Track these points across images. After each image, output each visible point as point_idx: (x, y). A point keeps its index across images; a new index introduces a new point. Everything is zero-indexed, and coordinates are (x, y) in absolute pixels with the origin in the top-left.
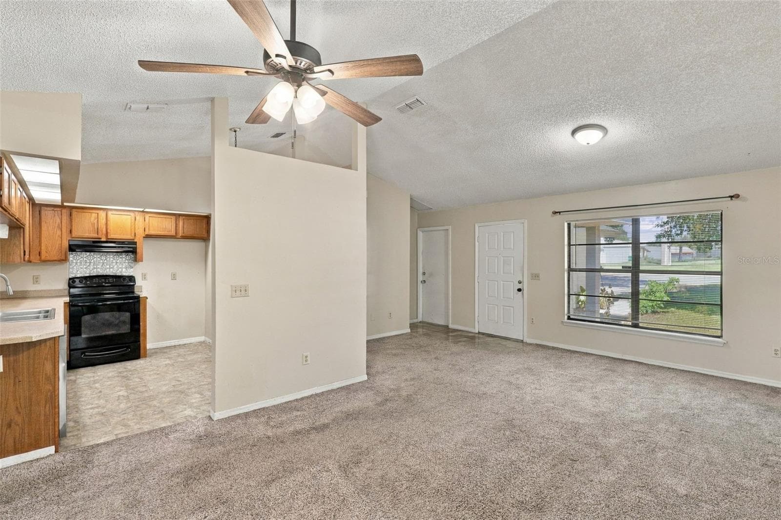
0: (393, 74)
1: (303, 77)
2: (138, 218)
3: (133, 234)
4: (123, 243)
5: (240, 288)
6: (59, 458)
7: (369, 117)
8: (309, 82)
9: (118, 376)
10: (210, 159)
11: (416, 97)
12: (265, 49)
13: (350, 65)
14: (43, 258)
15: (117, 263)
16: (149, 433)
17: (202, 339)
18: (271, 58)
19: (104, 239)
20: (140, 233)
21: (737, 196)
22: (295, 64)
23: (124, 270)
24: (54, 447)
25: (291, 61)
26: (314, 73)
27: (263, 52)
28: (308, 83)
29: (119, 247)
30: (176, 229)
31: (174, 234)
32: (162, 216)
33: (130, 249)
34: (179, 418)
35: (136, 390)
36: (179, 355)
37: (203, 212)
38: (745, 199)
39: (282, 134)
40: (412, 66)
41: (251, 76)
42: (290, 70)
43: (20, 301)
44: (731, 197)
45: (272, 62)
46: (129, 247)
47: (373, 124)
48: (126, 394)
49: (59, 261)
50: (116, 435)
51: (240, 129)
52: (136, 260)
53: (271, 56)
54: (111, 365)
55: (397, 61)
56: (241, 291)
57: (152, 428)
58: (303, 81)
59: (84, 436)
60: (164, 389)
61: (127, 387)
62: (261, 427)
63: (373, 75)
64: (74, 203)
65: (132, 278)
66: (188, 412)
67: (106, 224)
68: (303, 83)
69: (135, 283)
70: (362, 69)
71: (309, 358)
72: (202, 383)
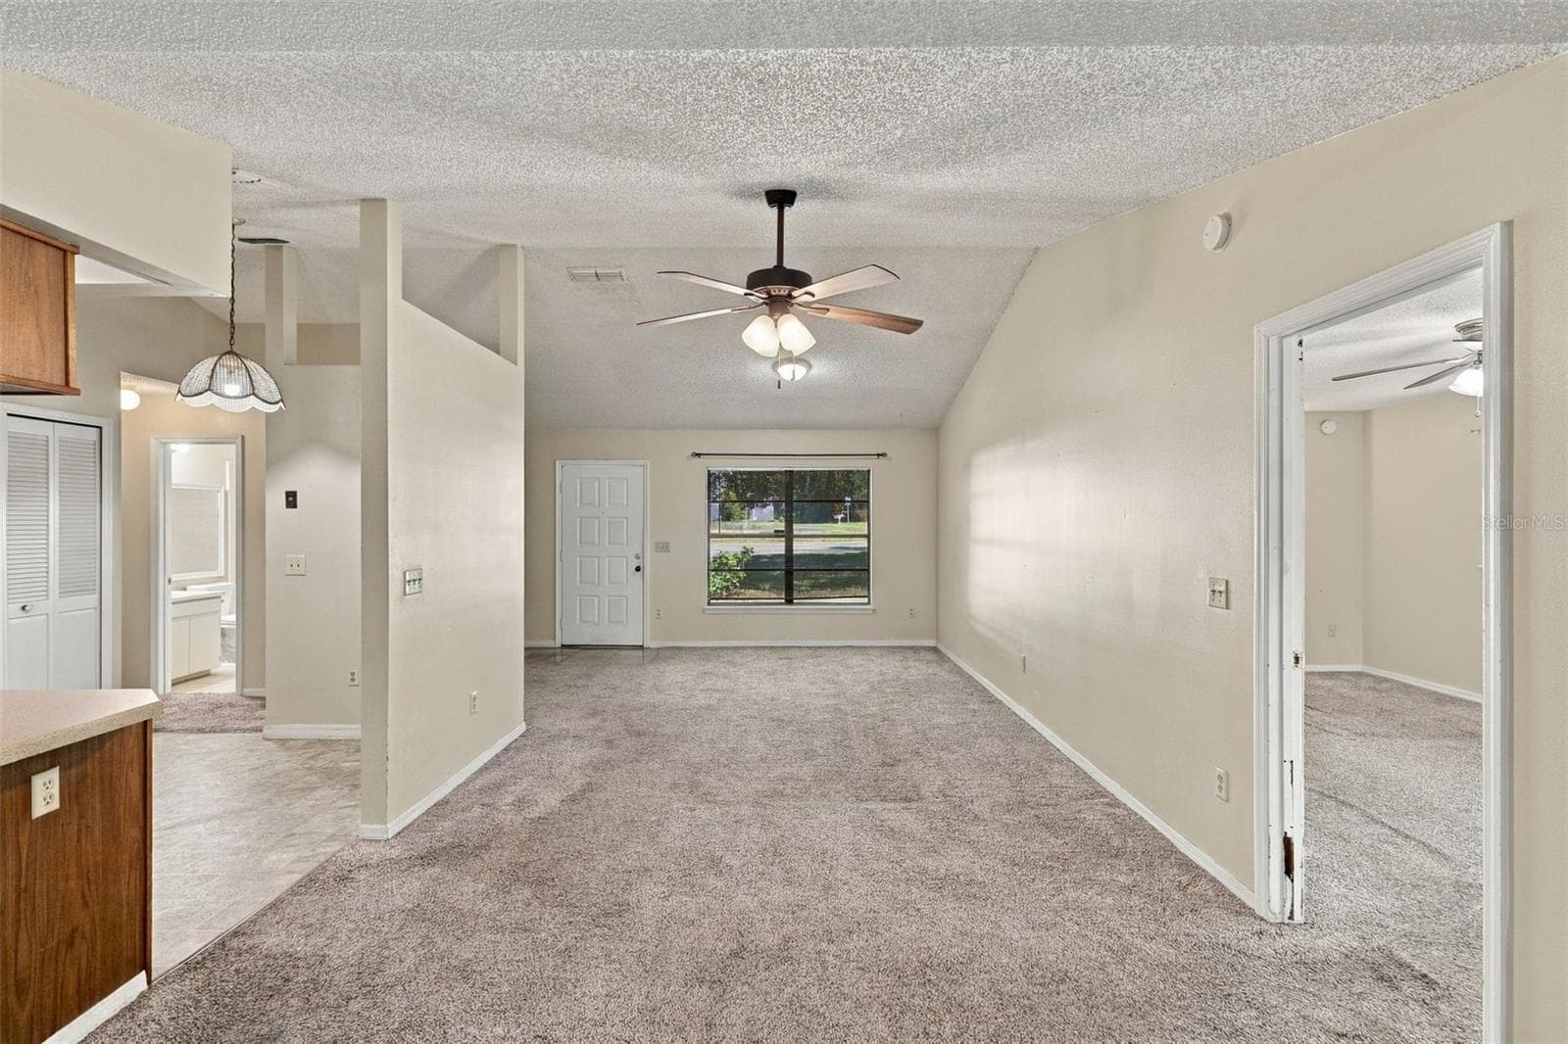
11: (622, 270)
21: (883, 455)
24: (144, 972)
38: (890, 459)
44: (878, 455)
56: (414, 582)
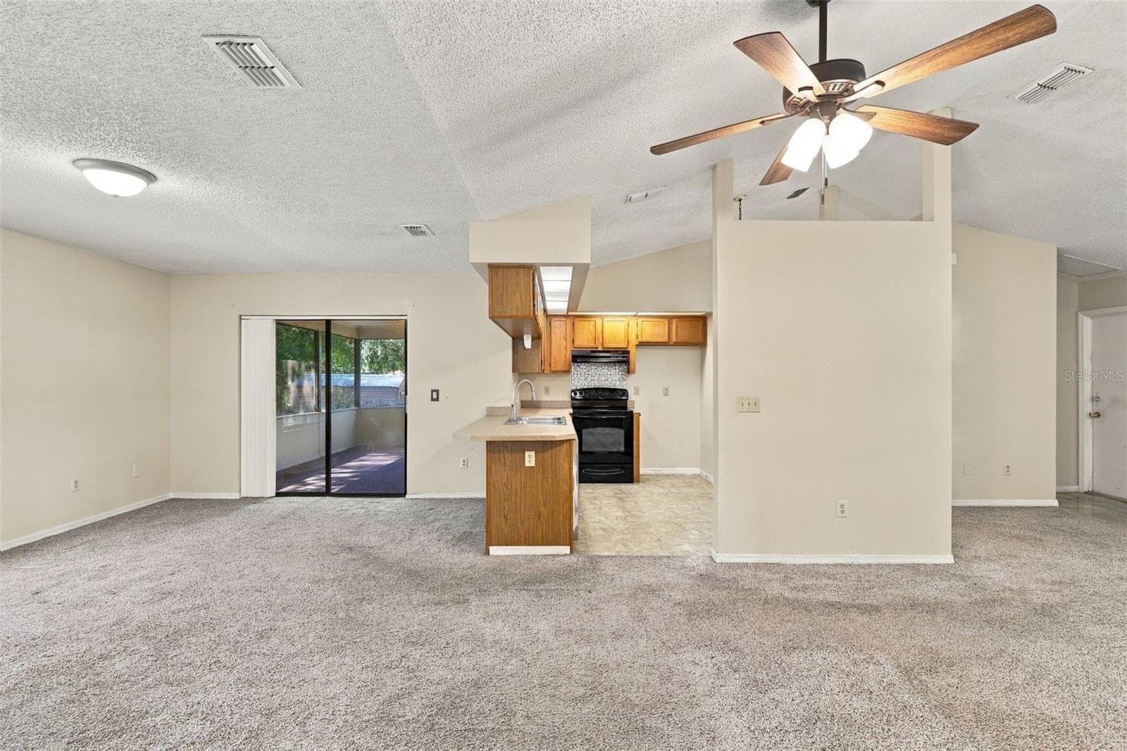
0: (993, 49)
1: (837, 104)
2: (631, 324)
3: (626, 343)
4: (617, 351)
5: (748, 402)
6: (574, 558)
7: (955, 129)
8: (847, 108)
9: (614, 497)
10: (709, 243)
11: (1063, 65)
12: (784, 87)
13: (910, 63)
14: (553, 369)
15: (611, 375)
16: (648, 557)
17: (697, 471)
18: (792, 94)
19: (600, 349)
20: (634, 341)
22: (825, 92)
23: (618, 382)
24: (569, 547)
25: (820, 89)
26: (854, 93)
27: (782, 91)
28: (847, 110)
29: (613, 357)
30: (669, 335)
31: (667, 341)
32: (653, 319)
33: (622, 358)
34: (677, 551)
35: (632, 513)
36: (673, 486)
37: (698, 310)
39: (804, 190)
40: (1034, 24)
41: (767, 126)
42: (818, 101)
43: (537, 410)
45: (794, 99)
46: (623, 357)
47: (961, 138)
48: (622, 515)
49: (565, 372)
50: (617, 552)
51: (745, 196)
52: (628, 372)
53: (792, 92)
54: (607, 485)
55: (998, 29)
56: (750, 406)
57: (650, 554)
58: (838, 110)
59: (591, 545)
60: (660, 518)
61: (624, 510)
62: (776, 585)
63: (952, 65)
64: (576, 311)
65: (624, 392)
66: (686, 547)
67: (602, 332)
68: (837, 112)
69: (627, 396)
70: (934, 63)
71: (846, 508)
72: (700, 520)
